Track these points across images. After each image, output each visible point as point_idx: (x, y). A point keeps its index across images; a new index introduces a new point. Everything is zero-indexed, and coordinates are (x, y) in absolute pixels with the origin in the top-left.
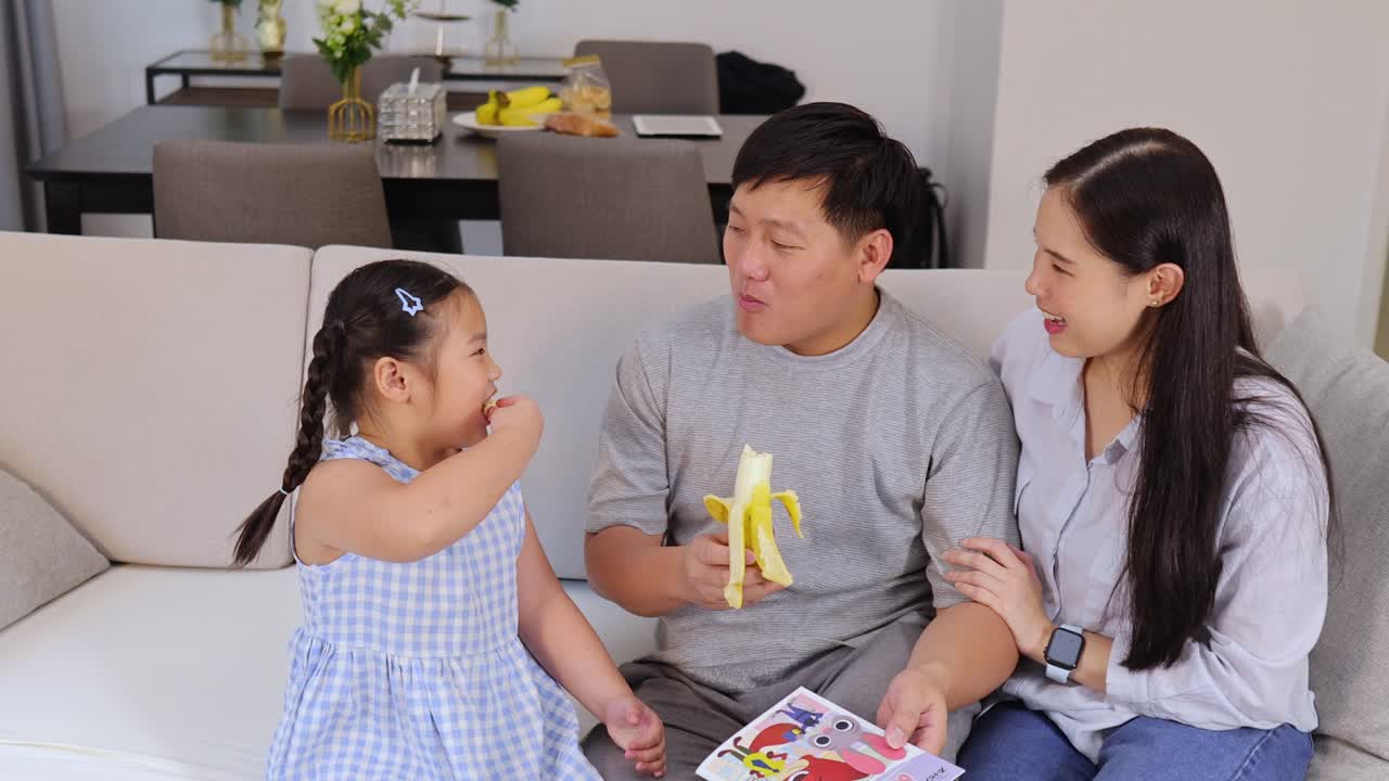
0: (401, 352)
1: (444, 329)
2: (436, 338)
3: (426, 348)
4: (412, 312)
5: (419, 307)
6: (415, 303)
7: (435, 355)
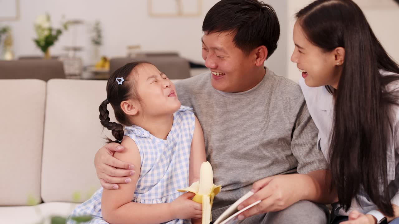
0: (125, 97)
1: (134, 81)
2: (134, 86)
3: (132, 91)
4: (121, 83)
5: (123, 80)
6: (121, 80)
7: (136, 92)
